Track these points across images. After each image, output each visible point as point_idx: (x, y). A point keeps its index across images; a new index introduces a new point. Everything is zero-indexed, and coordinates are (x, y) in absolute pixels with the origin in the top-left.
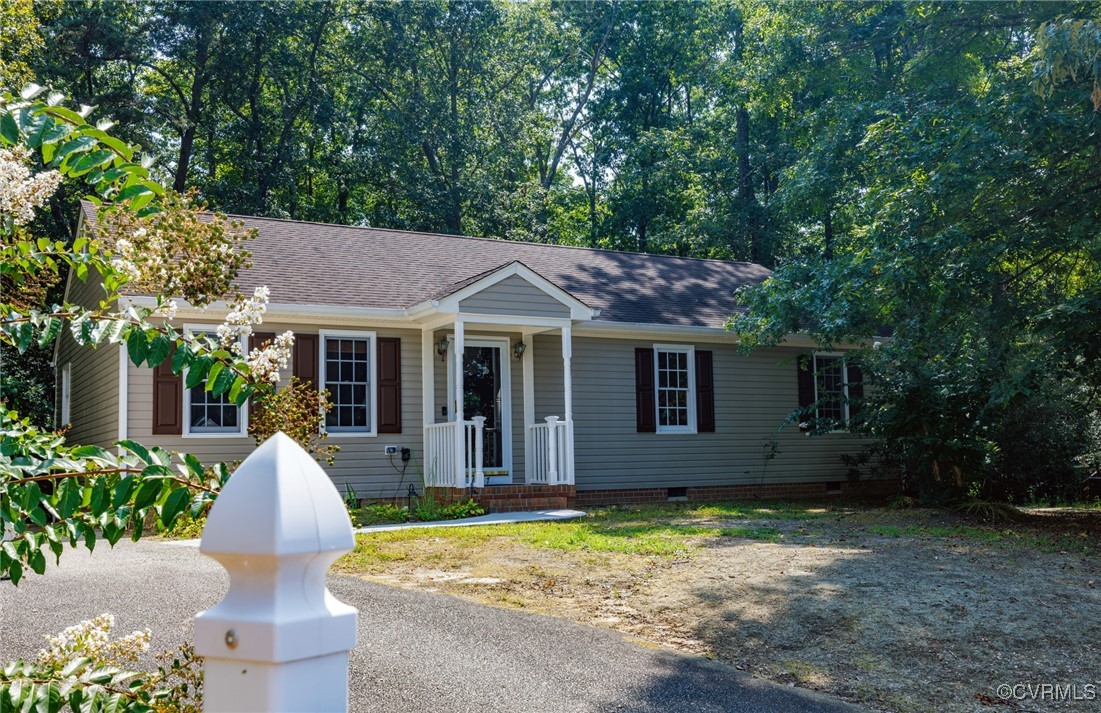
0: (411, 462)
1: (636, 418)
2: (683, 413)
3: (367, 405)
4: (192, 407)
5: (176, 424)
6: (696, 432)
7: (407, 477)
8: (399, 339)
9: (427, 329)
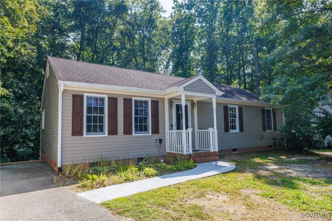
0: (162, 144)
1: (224, 128)
2: (235, 126)
3: (148, 124)
4: (87, 125)
5: (81, 132)
6: (239, 132)
7: (161, 149)
8: (158, 101)
9: (167, 98)
